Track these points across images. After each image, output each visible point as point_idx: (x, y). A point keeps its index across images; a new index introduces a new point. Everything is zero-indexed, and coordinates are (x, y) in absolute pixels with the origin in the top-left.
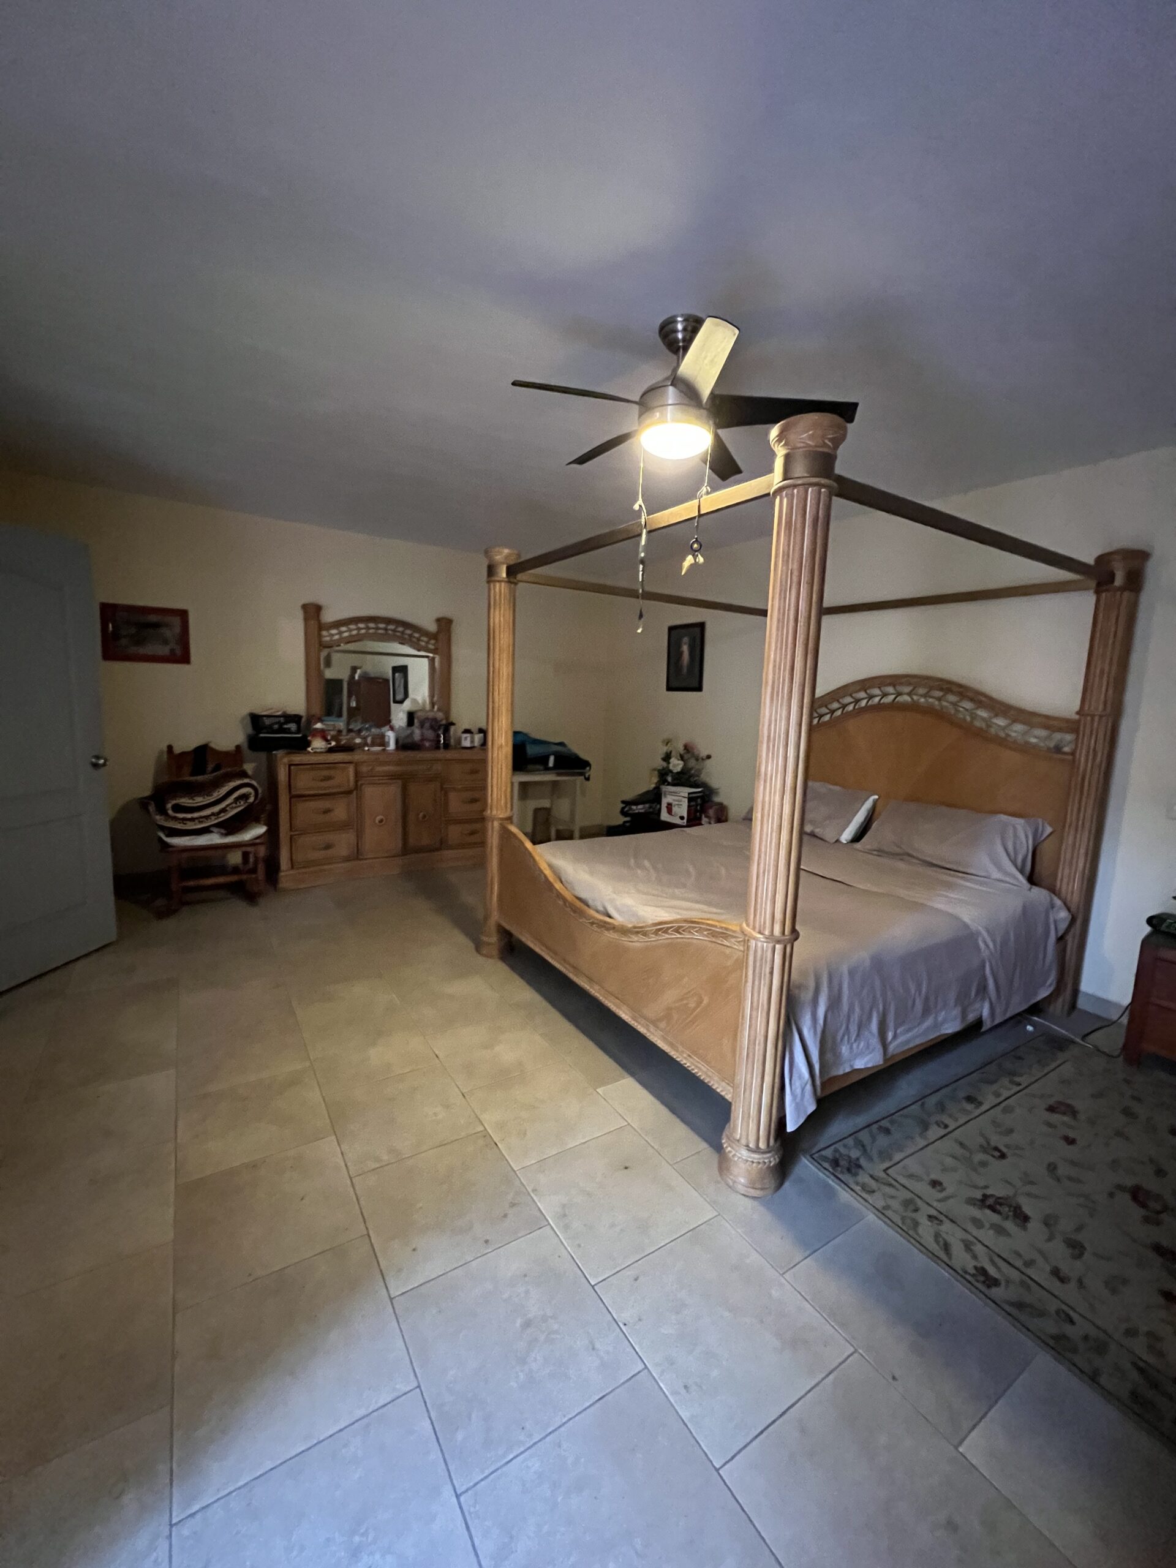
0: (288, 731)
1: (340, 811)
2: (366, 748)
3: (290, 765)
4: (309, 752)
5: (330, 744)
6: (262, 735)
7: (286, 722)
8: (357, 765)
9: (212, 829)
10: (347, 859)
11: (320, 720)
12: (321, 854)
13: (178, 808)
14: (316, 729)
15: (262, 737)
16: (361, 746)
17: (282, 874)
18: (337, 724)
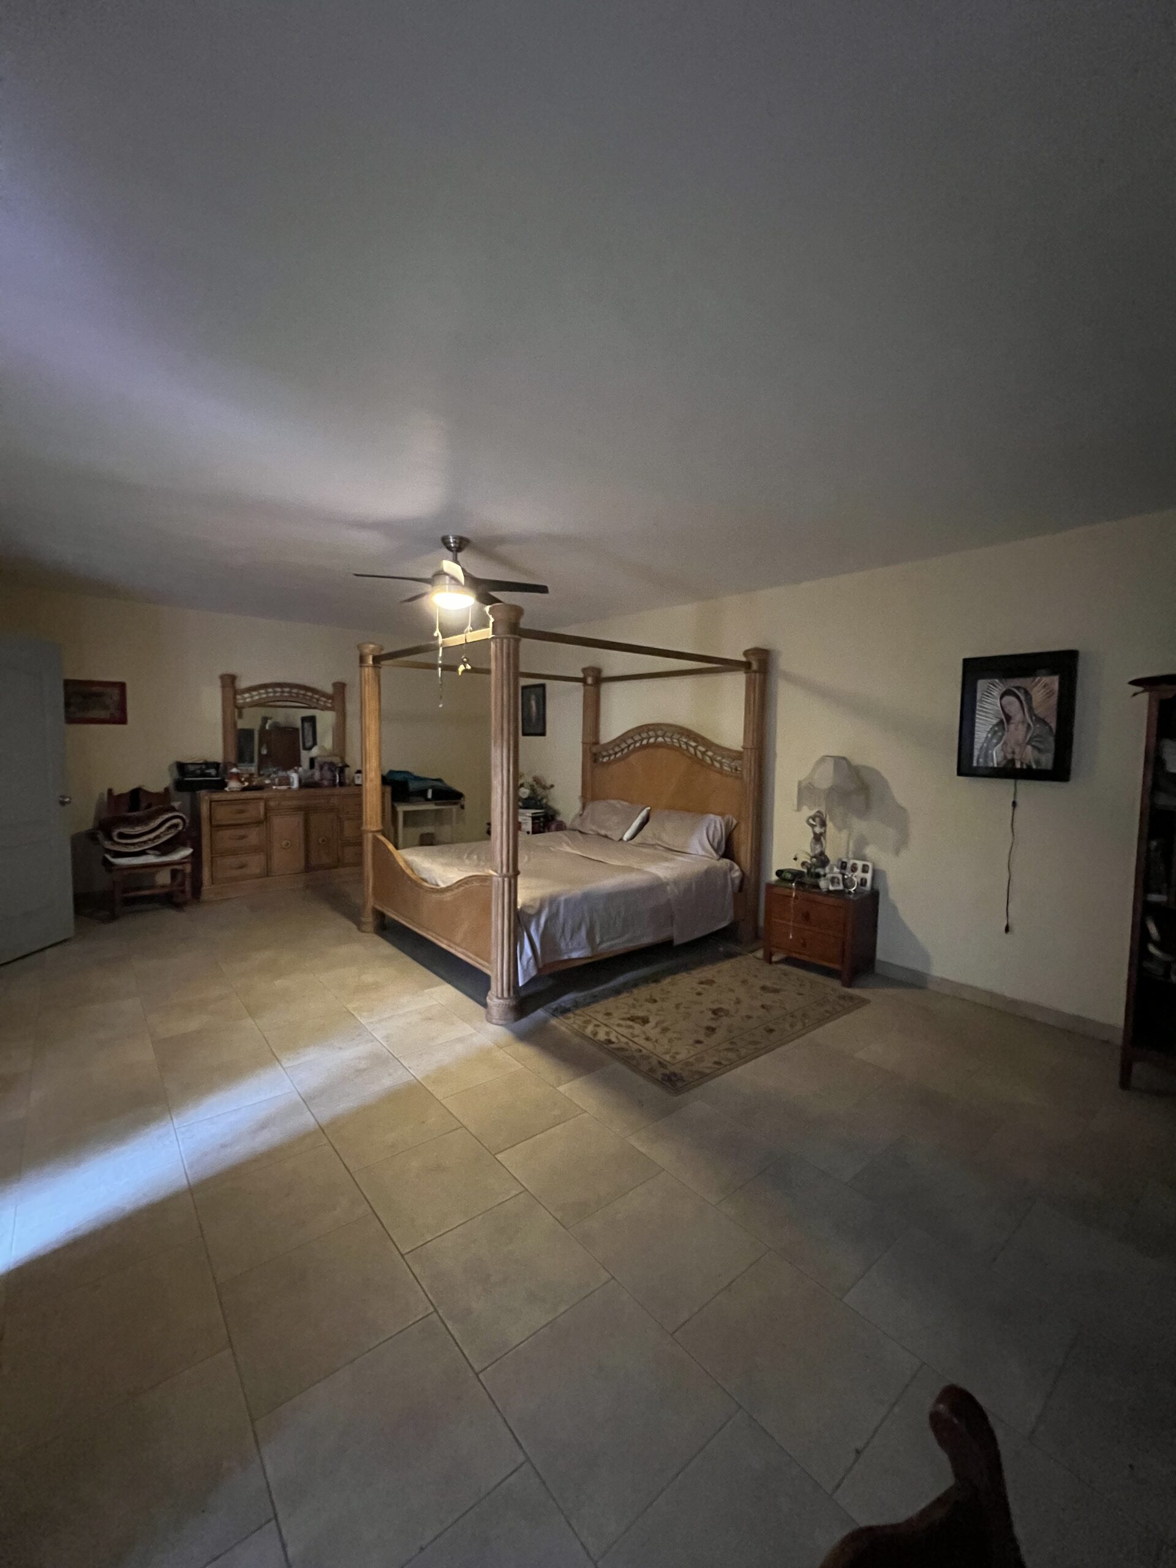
0: (209, 775)
1: (254, 836)
2: (274, 787)
3: (211, 802)
4: (226, 791)
5: (244, 784)
6: (187, 779)
7: (208, 768)
8: (266, 801)
9: (149, 852)
10: (258, 877)
11: (236, 766)
12: (237, 873)
13: (122, 836)
14: (232, 773)
15: (187, 781)
16: (269, 786)
17: (205, 888)
18: (249, 768)
